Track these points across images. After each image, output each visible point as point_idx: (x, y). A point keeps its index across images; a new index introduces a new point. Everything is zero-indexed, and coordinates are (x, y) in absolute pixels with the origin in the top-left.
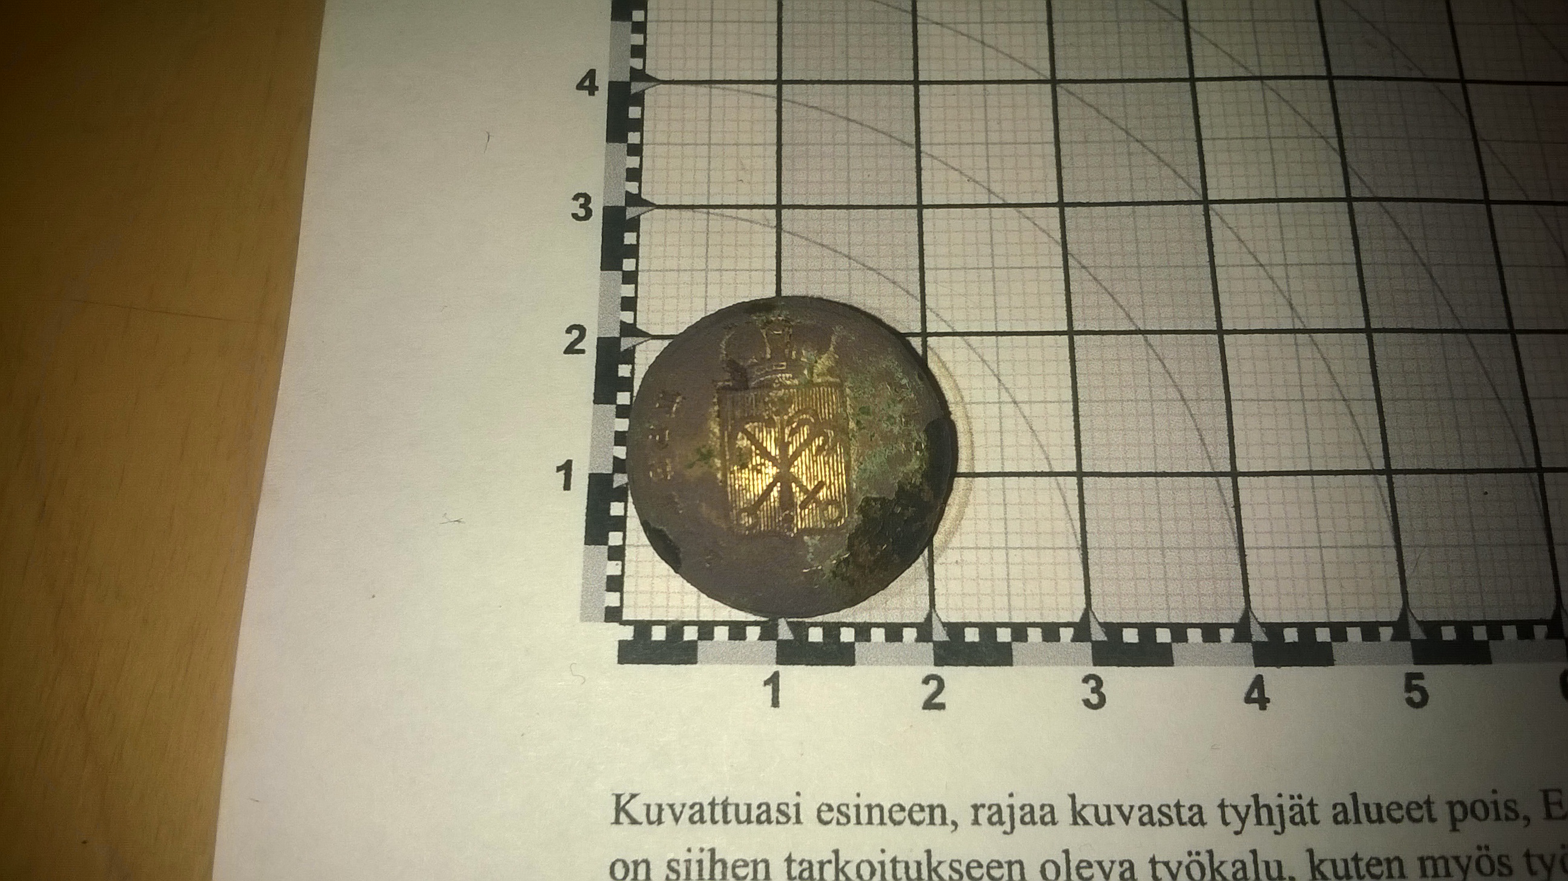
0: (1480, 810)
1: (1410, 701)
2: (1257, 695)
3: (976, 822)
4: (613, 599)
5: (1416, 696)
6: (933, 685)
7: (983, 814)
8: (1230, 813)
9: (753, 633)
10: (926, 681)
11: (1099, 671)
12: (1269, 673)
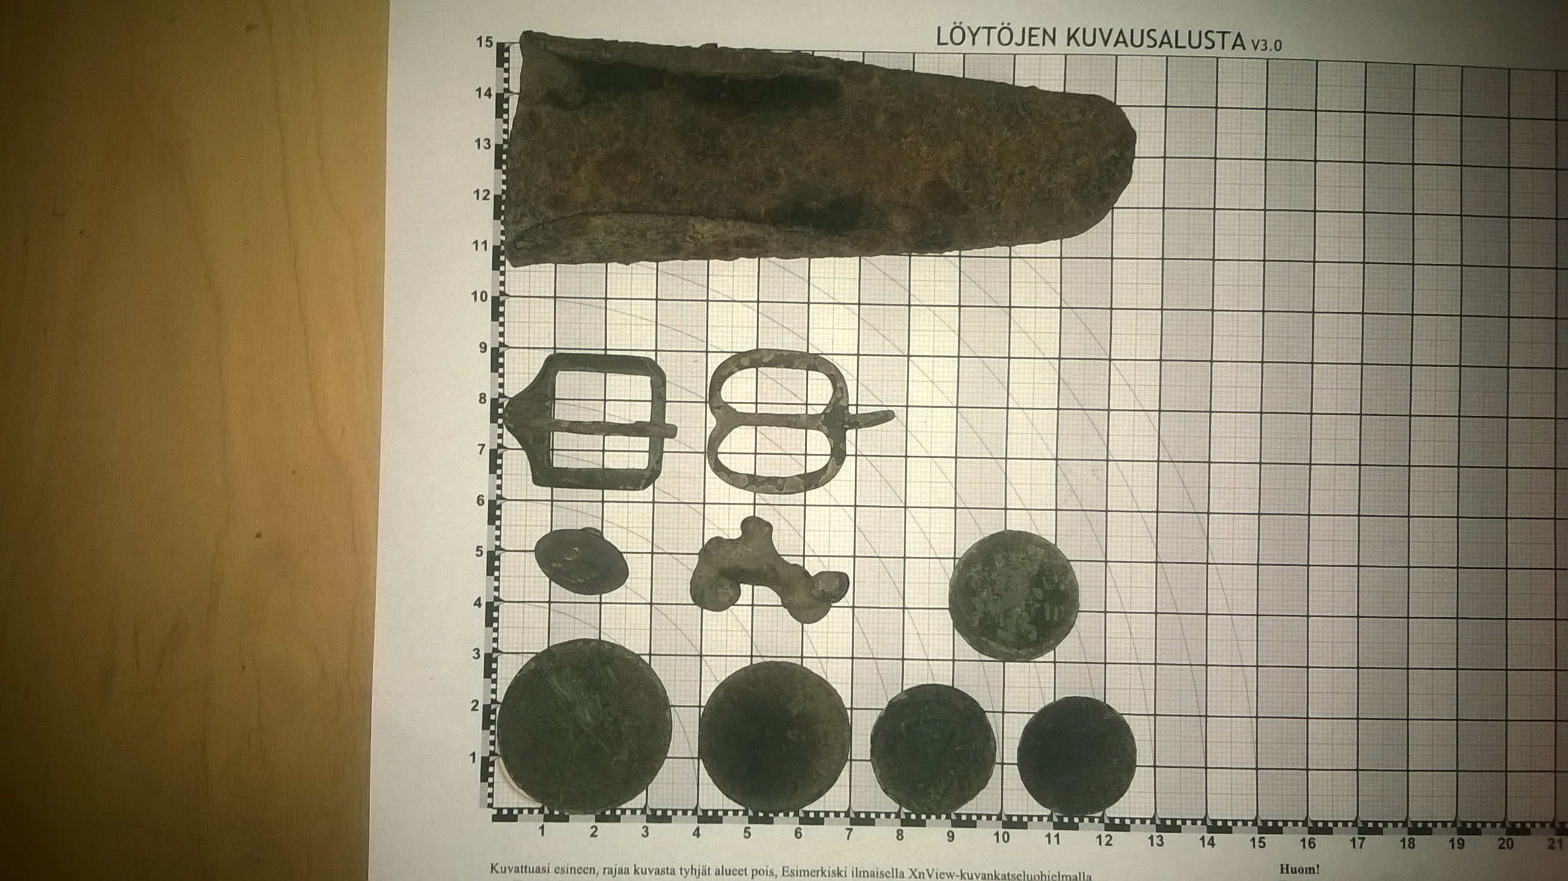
0: (762, 872)
1: (745, 837)
2: (697, 833)
3: (604, 873)
4: (490, 801)
5: (747, 835)
6: (594, 829)
7: (607, 871)
8: (683, 871)
9: (536, 812)
10: (592, 828)
11: (648, 825)
12: (701, 826)
